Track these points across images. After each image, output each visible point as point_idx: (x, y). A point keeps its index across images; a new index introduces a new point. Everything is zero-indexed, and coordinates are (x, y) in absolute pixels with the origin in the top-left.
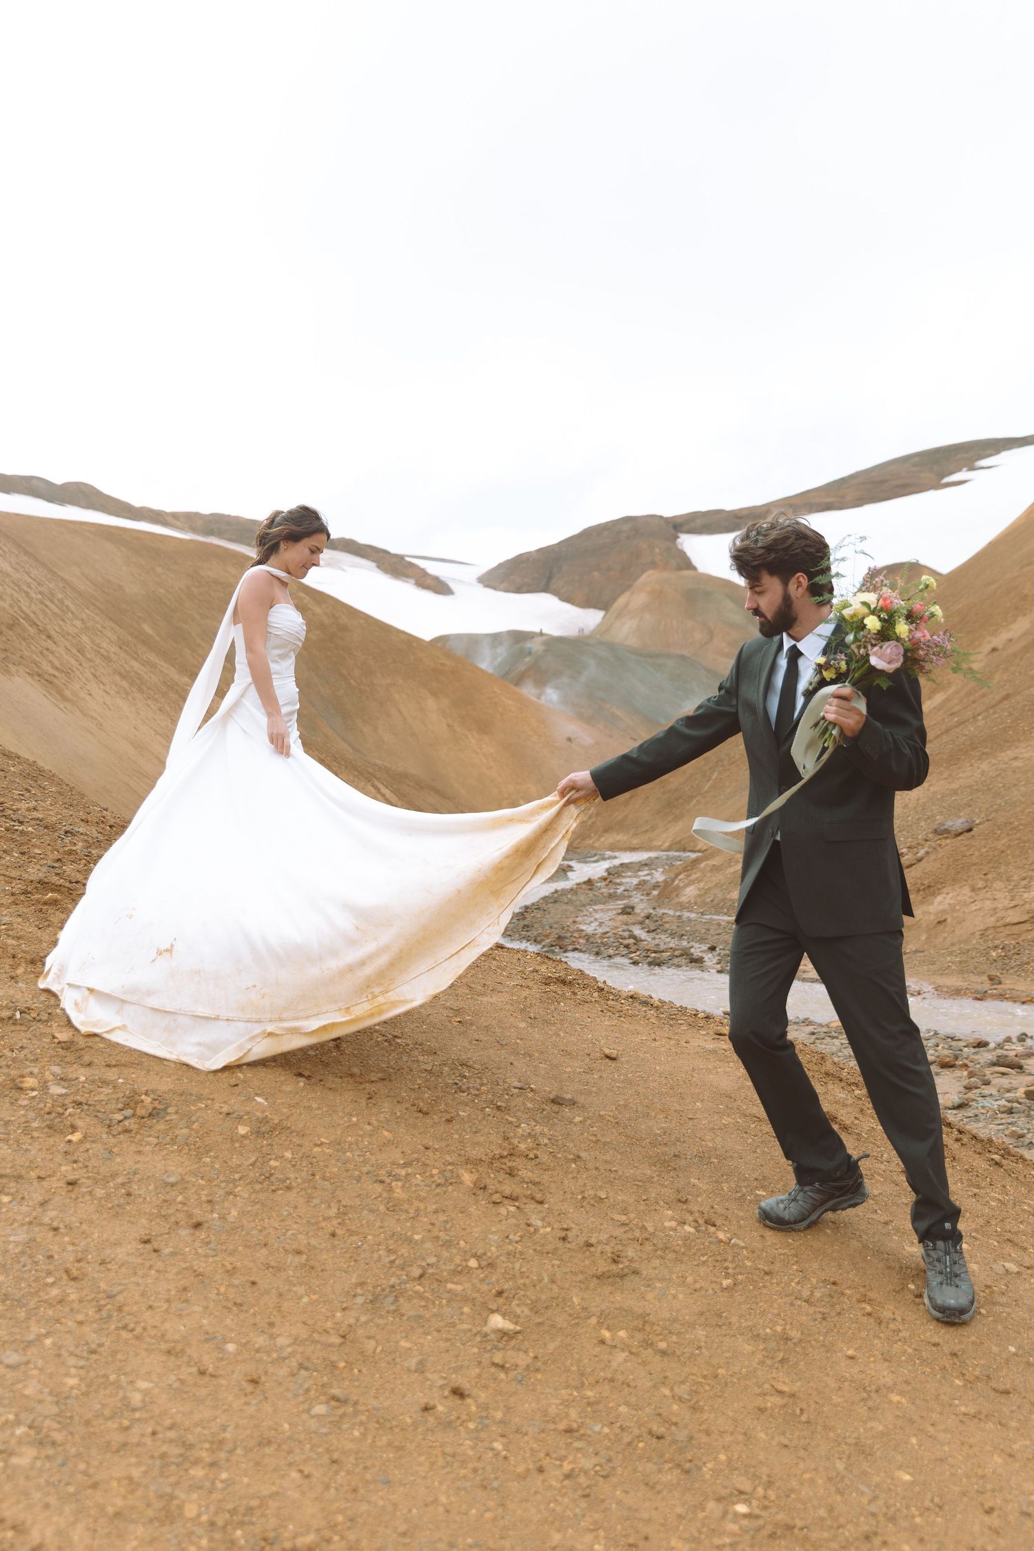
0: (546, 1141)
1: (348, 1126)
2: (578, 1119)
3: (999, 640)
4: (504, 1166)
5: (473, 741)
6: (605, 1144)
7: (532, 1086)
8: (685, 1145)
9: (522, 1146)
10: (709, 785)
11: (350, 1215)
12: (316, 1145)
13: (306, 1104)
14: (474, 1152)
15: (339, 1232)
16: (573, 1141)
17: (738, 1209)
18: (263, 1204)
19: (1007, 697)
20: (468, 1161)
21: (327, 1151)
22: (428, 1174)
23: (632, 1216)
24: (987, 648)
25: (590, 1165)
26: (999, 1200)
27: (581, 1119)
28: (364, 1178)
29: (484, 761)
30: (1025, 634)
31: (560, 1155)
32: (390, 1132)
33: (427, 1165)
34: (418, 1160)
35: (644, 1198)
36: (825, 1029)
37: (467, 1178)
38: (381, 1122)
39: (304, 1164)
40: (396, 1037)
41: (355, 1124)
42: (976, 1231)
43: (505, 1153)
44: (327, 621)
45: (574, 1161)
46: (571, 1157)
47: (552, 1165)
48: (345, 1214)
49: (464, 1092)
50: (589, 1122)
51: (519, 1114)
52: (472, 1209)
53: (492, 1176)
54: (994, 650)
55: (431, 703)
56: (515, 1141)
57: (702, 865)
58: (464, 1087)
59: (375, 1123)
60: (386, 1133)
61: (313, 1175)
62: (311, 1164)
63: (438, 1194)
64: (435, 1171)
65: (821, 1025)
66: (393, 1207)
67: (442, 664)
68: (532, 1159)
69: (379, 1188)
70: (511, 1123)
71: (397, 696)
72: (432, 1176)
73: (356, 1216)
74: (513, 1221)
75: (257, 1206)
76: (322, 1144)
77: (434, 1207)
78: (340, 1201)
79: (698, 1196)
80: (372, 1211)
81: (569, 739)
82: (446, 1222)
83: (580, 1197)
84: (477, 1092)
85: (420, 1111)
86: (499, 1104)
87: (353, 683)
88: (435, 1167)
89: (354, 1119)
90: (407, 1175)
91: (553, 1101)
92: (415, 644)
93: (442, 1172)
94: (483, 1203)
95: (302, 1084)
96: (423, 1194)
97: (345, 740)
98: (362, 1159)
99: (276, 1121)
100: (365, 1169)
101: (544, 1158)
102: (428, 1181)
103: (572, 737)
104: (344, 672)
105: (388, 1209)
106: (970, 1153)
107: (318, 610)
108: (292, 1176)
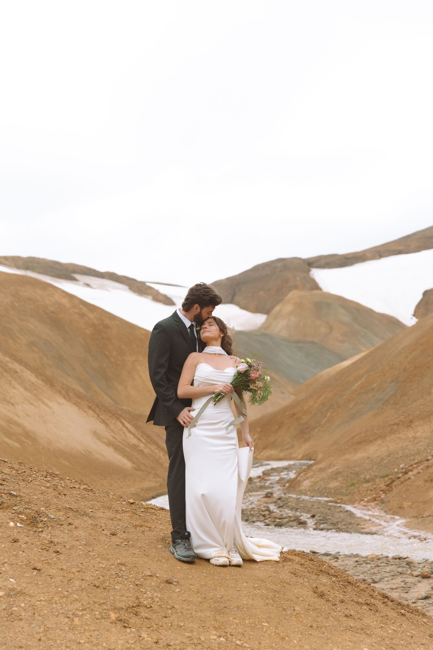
0: (158, 600)
1: (56, 593)
2: (177, 590)
4: (133, 611)
6: (189, 601)
7: (157, 575)
8: (232, 602)
9: (145, 602)
11: (50, 632)
12: (38, 601)
13: (36, 583)
14: (120, 605)
15: (43, 639)
16: (172, 600)
17: (251, 631)
18: (6, 627)
20: (115, 609)
21: (43, 603)
22: (93, 614)
23: (195, 633)
25: (178, 611)
26: (394, 630)
27: (179, 590)
28: (60, 615)
31: (164, 606)
32: (77, 595)
33: (94, 610)
34: (89, 608)
35: (203, 625)
36: (364, 559)
37: (113, 616)
38: (73, 590)
39: (30, 609)
40: (89, 551)
41: (60, 592)
42: (375, 643)
43: (135, 605)
44: (96, 322)
45: (171, 609)
46: (169, 607)
47: (159, 611)
48: (47, 631)
49: (120, 577)
50: (183, 591)
51: (147, 588)
52: (113, 630)
53: (126, 615)
56: (142, 600)
57: (314, 468)
58: (120, 575)
59: (70, 591)
60: (75, 596)
61: (34, 614)
62: (34, 609)
63: (96, 623)
64: (97, 613)
65: (363, 558)
66: (73, 628)
68: (148, 608)
69: (66, 620)
70: (142, 592)
71: (139, 368)
72: (95, 615)
73: (52, 632)
74: (133, 635)
75: (3, 628)
76: (41, 600)
77: (93, 628)
78: (46, 625)
79: (232, 625)
80: (61, 630)
82: (98, 635)
83: (170, 625)
84: (127, 578)
85: (95, 586)
86: (137, 583)
87: (112, 360)
88: (97, 611)
89: (60, 589)
90: (82, 614)
91: (166, 581)
93: (101, 613)
94: (119, 627)
95: (35, 573)
96: (89, 623)
97: (107, 394)
98: (60, 607)
99: (19, 590)
100: (61, 612)
101: (155, 607)
102: (93, 617)
104: (107, 353)
105: (70, 629)
106: (389, 609)
107: (91, 316)
108: (23, 614)
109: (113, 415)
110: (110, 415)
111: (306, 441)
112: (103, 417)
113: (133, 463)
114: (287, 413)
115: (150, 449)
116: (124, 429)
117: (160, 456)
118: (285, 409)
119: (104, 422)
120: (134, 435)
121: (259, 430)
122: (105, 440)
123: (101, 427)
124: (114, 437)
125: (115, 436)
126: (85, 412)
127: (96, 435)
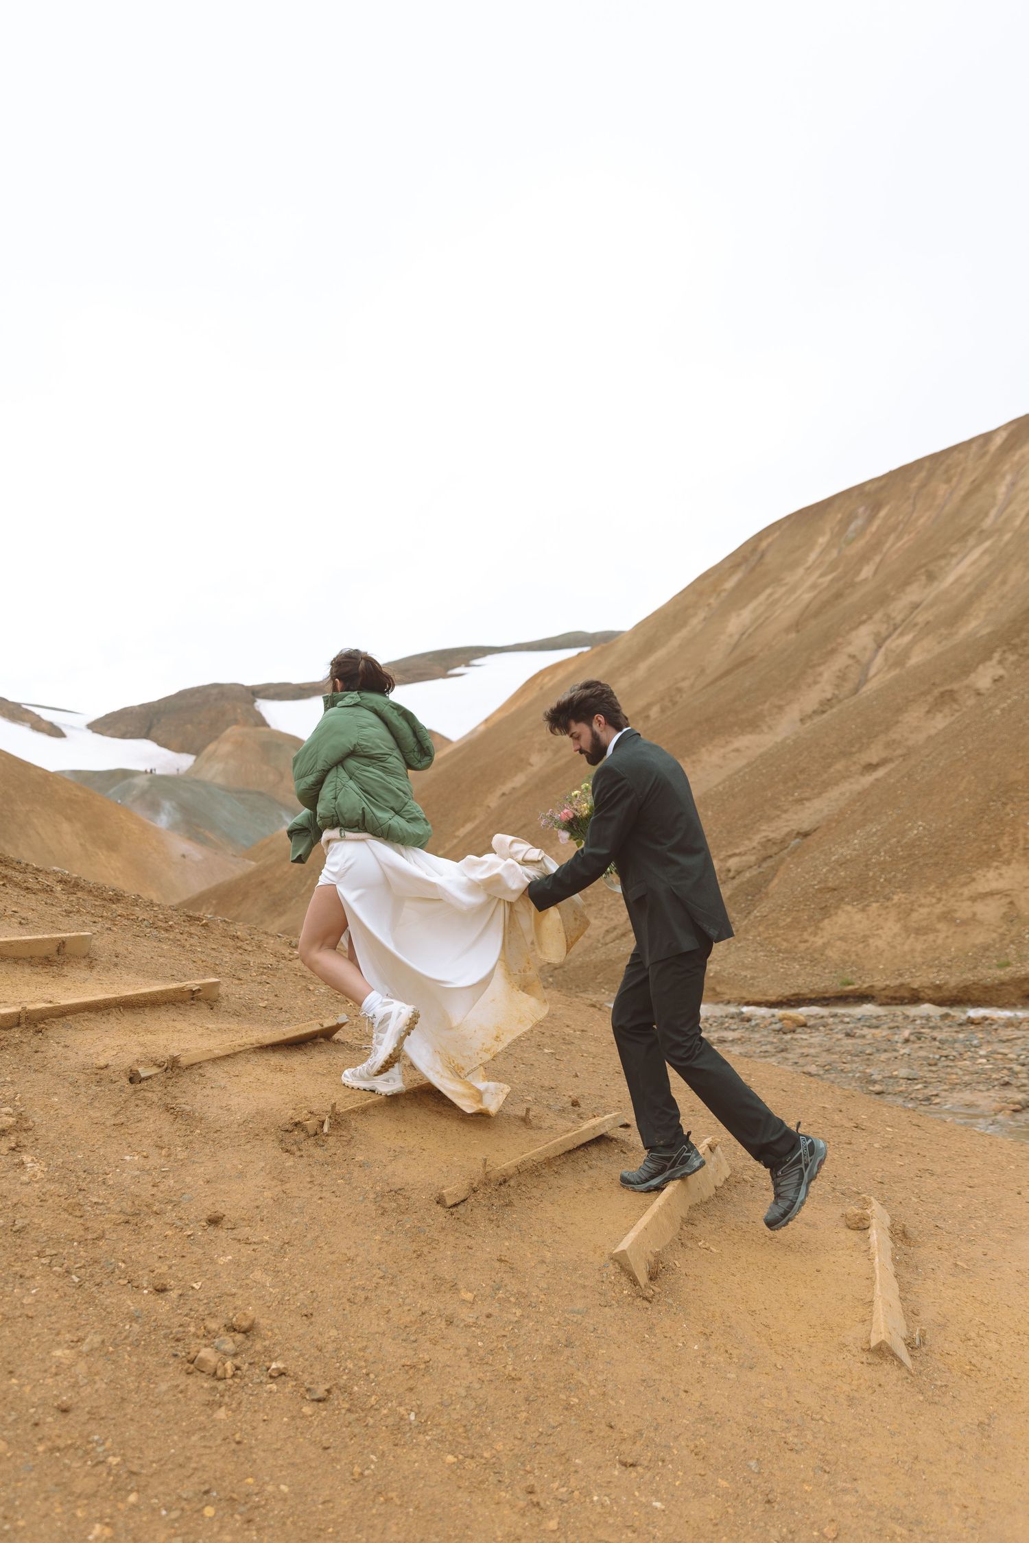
3: (507, 788)
5: (102, 857)
10: (305, 888)
19: (524, 826)
24: (499, 793)
29: (112, 873)
30: (524, 785)
54: (504, 794)
55: (66, 827)
67: (75, 795)
71: (35, 821)
81: (184, 856)
92: (51, 778)
103: (186, 854)
111: (281, 914)
114: (253, 881)
118: (249, 877)
121: (214, 902)
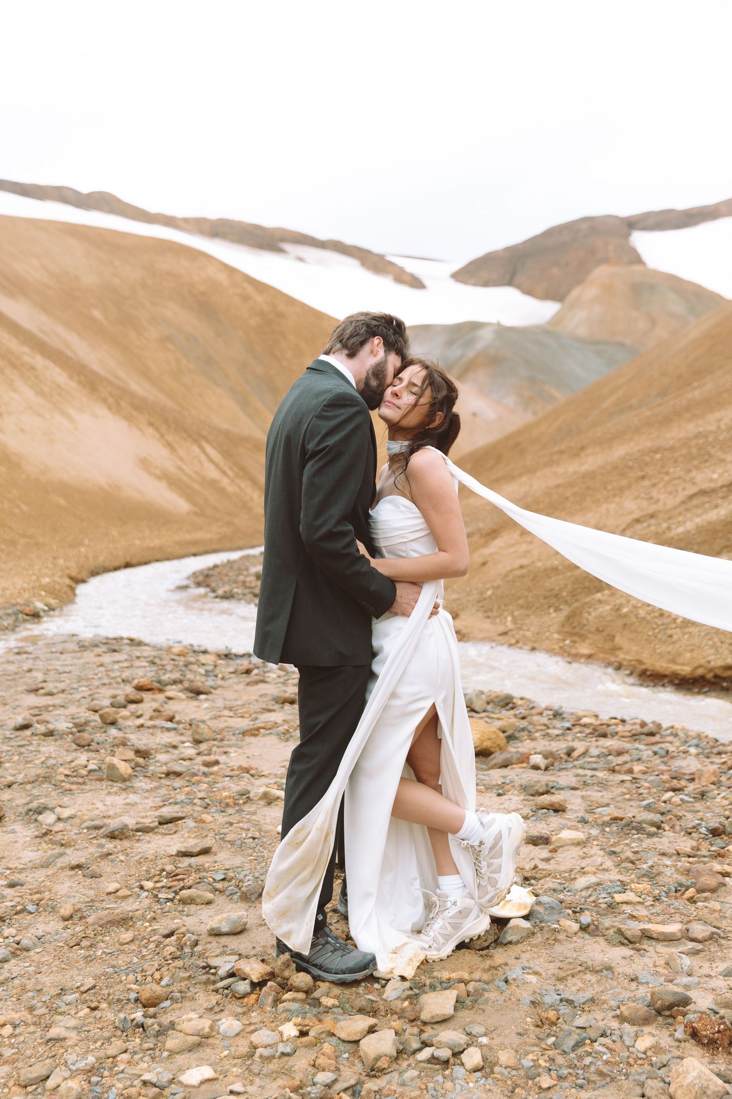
44: (266, 308)
104: (278, 353)
109: (190, 436)
110: (184, 435)
112: (170, 438)
113: (195, 505)
115: (239, 486)
116: (203, 457)
117: (252, 499)
119: (170, 445)
120: (217, 466)
122: (158, 472)
123: (159, 453)
124: (181, 469)
125: (184, 467)
126: (141, 430)
127: (145, 464)
